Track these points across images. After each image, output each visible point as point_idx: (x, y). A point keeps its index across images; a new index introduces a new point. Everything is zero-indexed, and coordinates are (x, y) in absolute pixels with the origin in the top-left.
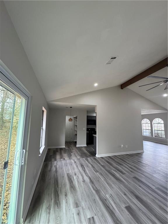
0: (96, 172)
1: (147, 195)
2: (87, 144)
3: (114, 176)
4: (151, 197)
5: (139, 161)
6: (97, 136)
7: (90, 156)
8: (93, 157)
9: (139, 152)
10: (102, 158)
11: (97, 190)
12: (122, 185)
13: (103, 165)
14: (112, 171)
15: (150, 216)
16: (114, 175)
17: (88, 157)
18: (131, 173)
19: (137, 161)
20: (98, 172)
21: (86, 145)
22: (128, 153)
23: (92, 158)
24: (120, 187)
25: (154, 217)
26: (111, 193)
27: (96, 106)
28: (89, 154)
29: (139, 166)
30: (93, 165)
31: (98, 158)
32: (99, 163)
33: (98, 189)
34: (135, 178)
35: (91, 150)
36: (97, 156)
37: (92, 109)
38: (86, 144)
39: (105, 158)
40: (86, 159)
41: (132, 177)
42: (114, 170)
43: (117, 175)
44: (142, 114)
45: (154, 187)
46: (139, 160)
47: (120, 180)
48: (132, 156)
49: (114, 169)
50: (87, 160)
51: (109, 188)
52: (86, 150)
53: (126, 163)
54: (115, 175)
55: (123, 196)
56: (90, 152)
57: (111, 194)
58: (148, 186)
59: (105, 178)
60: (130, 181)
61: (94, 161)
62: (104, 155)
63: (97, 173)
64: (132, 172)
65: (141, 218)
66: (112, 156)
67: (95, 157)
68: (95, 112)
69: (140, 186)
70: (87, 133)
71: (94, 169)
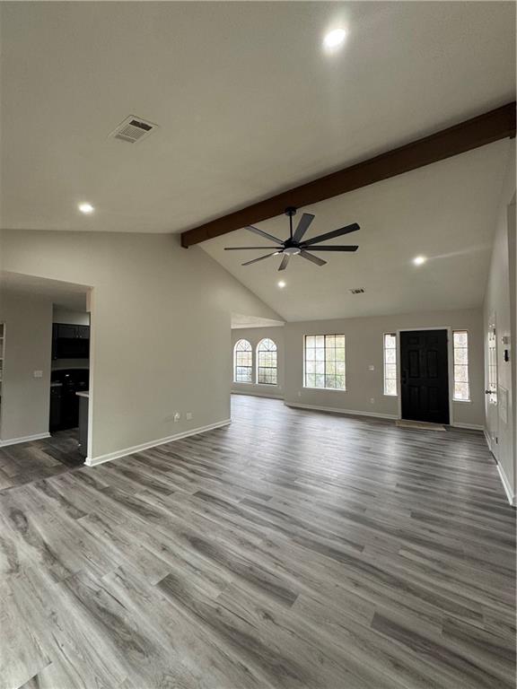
0: (75, 517)
1: (220, 527)
2: (53, 429)
3: (138, 508)
4: (227, 526)
5: (215, 449)
6: (91, 395)
7: (59, 469)
8: (73, 471)
9: (219, 425)
10: (108, 464)
11: (68, 575)
12: (159, 528)
13: (107, 486)
14: (137, 496)
15: (218, 573)
16: (140, 507)
17: (49, 475)
18: (190, 484)
19: (210, 450)
20: (85, 514)
21: (47, 435)
22: (192, 433)
23: (67, 475)
24: (154, 535)
25: (224, 571)
26: (121, 563)
27: (90, 289)
28: (54, 462)
29: (214, 461)
30: (67, 498)
31: (94, 468)
32: (95, 485)
33: (76, 570)
34: (200, 494)
35: (69, 447)
36: (88, 462)
37: (76, 301)
38: (48, 429)
39: (119, 464)
40: (38, 486)
41: (191, 494)
42: (143, 492)
43: (151, 502)
44: (232, 327)
45: (237, 501)
46: (216, 447)
47: (156, 513)
48: (200, 440)
49: (144, 488)
50: (45, 488)
51: (118, 552)
52: (45, 451)
53: (182, 462)
54: (143, 505)
55: (158, 555)
56: (62, 454)
57: (120, 568)
58: (226, 503)
59: (107, 526)
60: (183, 506)
61: (73, 482)
62: (115, 455)
63: (81, 520)
64: (192, 480)
65: (196, 590)
66: (144, 451)
67: (81, 469)
68: (88, 311)
69: (207, 511)
70: (52, 388)
71: (71, 509)
